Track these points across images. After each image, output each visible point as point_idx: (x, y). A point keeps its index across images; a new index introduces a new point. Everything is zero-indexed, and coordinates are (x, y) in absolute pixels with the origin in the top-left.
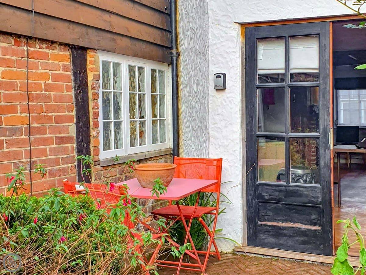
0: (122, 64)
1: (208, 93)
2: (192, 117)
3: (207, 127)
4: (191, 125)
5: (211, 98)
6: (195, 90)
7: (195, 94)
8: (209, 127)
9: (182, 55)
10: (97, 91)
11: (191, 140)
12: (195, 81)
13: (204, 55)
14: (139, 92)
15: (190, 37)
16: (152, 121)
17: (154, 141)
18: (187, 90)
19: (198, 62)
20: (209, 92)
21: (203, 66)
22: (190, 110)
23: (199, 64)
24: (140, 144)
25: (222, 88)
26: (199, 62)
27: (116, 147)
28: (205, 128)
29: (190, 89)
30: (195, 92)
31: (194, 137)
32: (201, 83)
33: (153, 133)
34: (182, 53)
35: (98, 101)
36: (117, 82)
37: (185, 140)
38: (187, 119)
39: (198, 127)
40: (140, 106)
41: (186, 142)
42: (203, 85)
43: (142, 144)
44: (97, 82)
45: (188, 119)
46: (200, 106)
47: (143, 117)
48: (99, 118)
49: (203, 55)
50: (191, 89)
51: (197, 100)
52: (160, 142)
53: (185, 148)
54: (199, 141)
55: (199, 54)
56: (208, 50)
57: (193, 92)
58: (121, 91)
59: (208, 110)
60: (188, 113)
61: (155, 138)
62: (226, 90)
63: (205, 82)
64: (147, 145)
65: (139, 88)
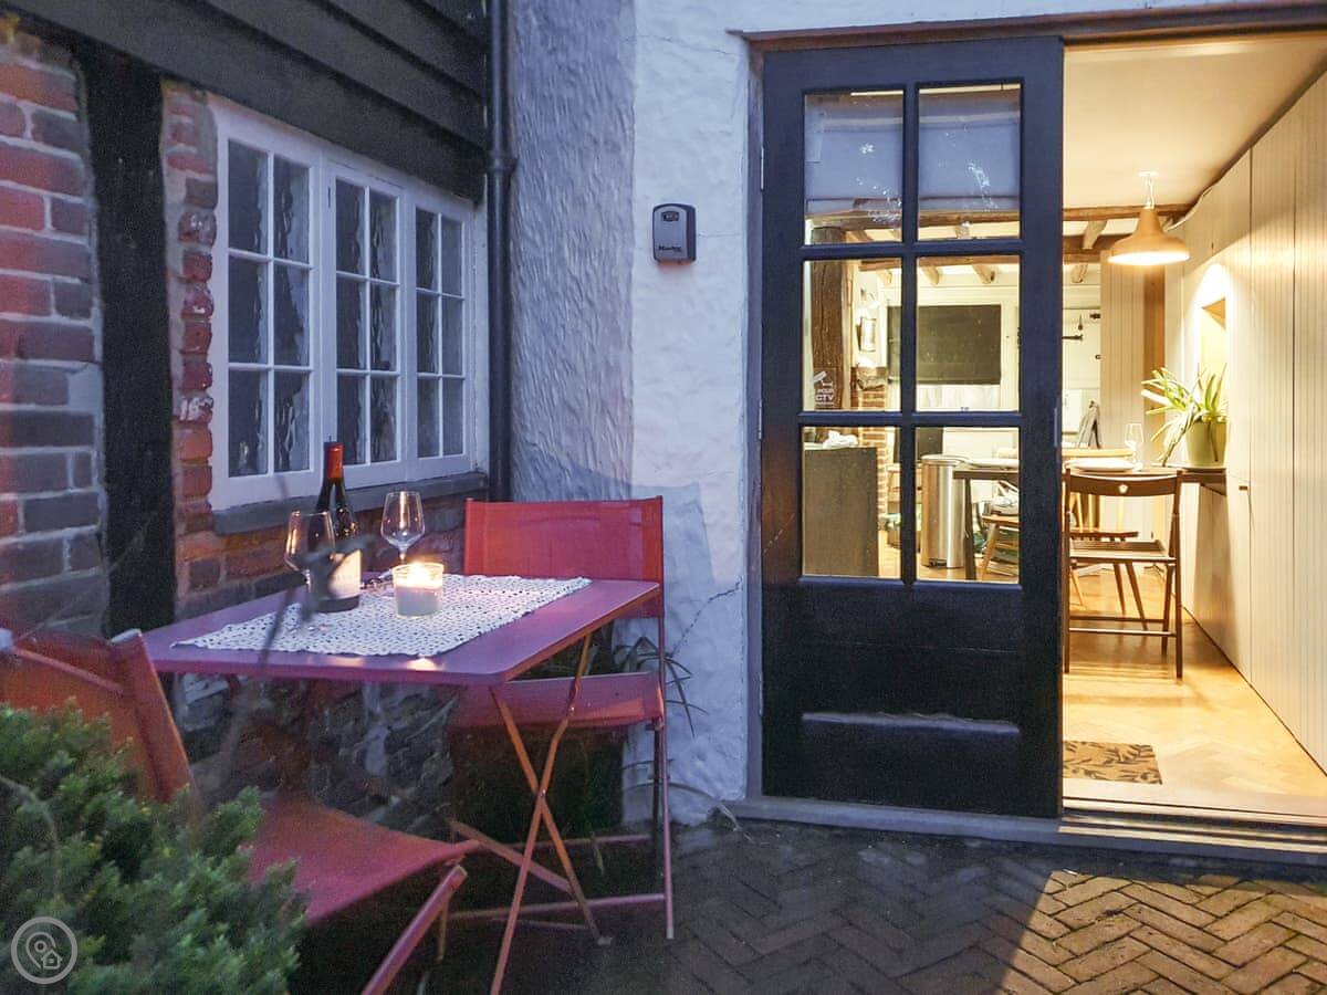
0: (311, 171)
1: (630, 275)
2: (560, 366)
3: (622, 393)
4: (558, 392)
5: (638, 294)
6: (576, 274)
7: (575, 287)
8: (631, 392)
9: (523, 167)
10: (204, 250)
11: (559, 444)
12: (577, 243)
13: (616, 148)
14: (374, 277)
15: (555, 99)
16: (419, 380)
17: (425, 448)
18: (541, 278)
19: (586, 178)
20: (633, 273)
21: (609, 187)
22: (553, 342)
23: (591, 181)
24: (376, 458)
25: (685, 255)
26: (594, 176)
27: (283, 464)
28: (617, 398)
29: (554, 270)
30: (573, 278)
31: (570, 431)
32: (601, 244)
33: (421, 421)
34: (524, 161)
35: (209, 287)
36: (289, 230)
37: (534, 445)
38: (544, 373)
39: (585, 396)
40: (375, 328)
41: (536, 449)
42: (607, 251)
43: (382, 455)
44: (204, 213)
45: (547, 372)
46: (593, 323)
47: (387, 366)
48: (210, 352)
49: (609, 147)
50: (559, 272)
51: (584, 305)
52: (445, 453)
53: (535, 469)
54: (589, 444)
55: (593, 148)
56: (632, 128)
57: (569, 280)
58: (305, 265)
59: (630, 334)
60: (547, 353)
61: (428, 440)
62: (696, 262)
63: (615, 240)
64: (399, 460)
65: (374, 265)
